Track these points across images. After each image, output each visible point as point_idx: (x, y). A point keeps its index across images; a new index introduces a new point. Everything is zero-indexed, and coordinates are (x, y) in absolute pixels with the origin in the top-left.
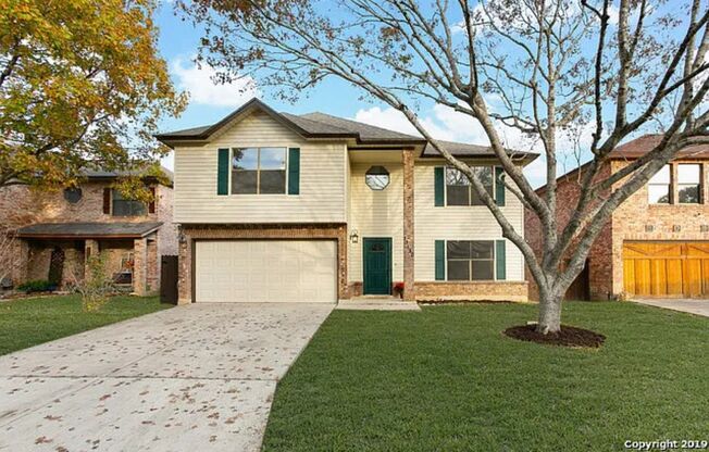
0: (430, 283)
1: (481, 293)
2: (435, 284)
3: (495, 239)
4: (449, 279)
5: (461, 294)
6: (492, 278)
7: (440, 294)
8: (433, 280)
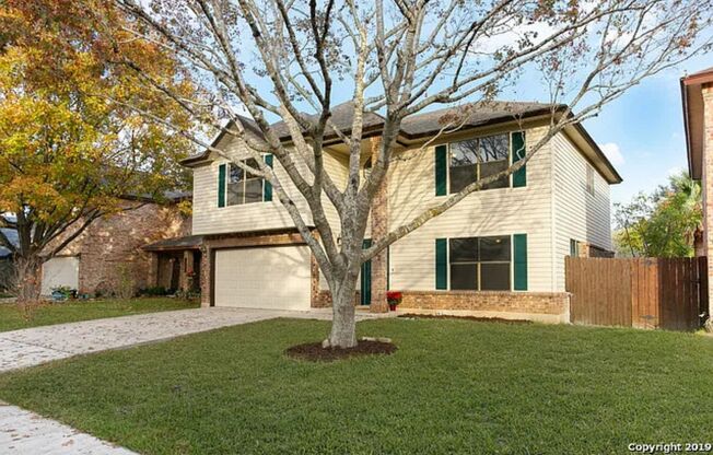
0: (427, 293)
1: (492, 307)
2: (434, 294)
3: (512, 233)
4: (452, 288)
5: (466, 308)
6: (509, 288)
7: (440, 306)
8: (434, 289)
